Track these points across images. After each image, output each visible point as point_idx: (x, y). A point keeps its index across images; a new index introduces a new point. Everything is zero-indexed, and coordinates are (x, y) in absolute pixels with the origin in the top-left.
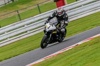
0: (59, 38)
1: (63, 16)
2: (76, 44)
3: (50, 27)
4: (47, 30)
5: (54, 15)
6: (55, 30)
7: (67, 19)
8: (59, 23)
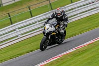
1: (62, 16)
3: (49, 28)
4: (46, 32)
7: (66, 20)
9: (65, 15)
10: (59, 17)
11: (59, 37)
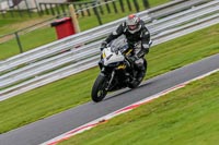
0: (131, 80)
2: (101, 119)
3: (112, 56)
4: (106, 63)
5: (121, 31)
6: (121, 63)
8: (131, 47)
9: (144, 29)
10: (132, 32)
11: (132, 74)
